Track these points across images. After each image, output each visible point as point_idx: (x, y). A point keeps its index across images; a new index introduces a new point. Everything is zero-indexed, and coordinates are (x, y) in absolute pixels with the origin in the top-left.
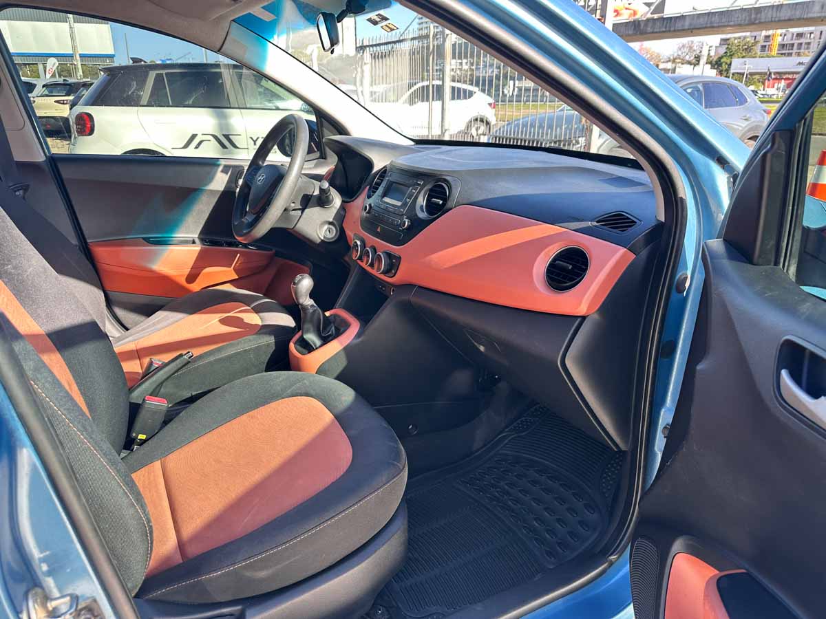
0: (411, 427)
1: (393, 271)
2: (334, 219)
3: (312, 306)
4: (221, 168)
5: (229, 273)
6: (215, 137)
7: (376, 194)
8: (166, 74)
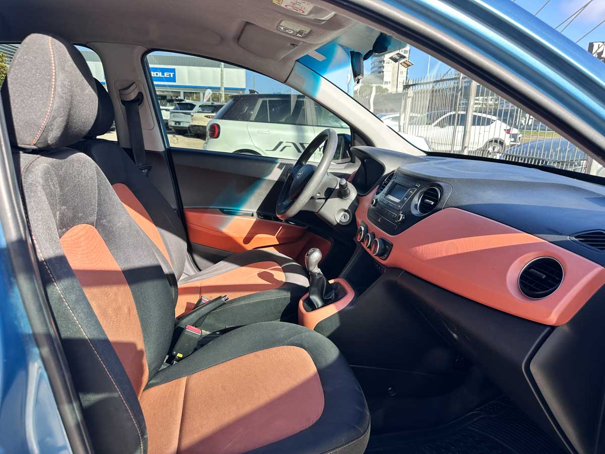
0: (390, 388)
1: (386, 256)
2: (349, 208)
3: (319, 274)
4: (278, 165)
5: (273, 239)
6: (294, 144)
7: (382, 192)
8: (269, 101)
